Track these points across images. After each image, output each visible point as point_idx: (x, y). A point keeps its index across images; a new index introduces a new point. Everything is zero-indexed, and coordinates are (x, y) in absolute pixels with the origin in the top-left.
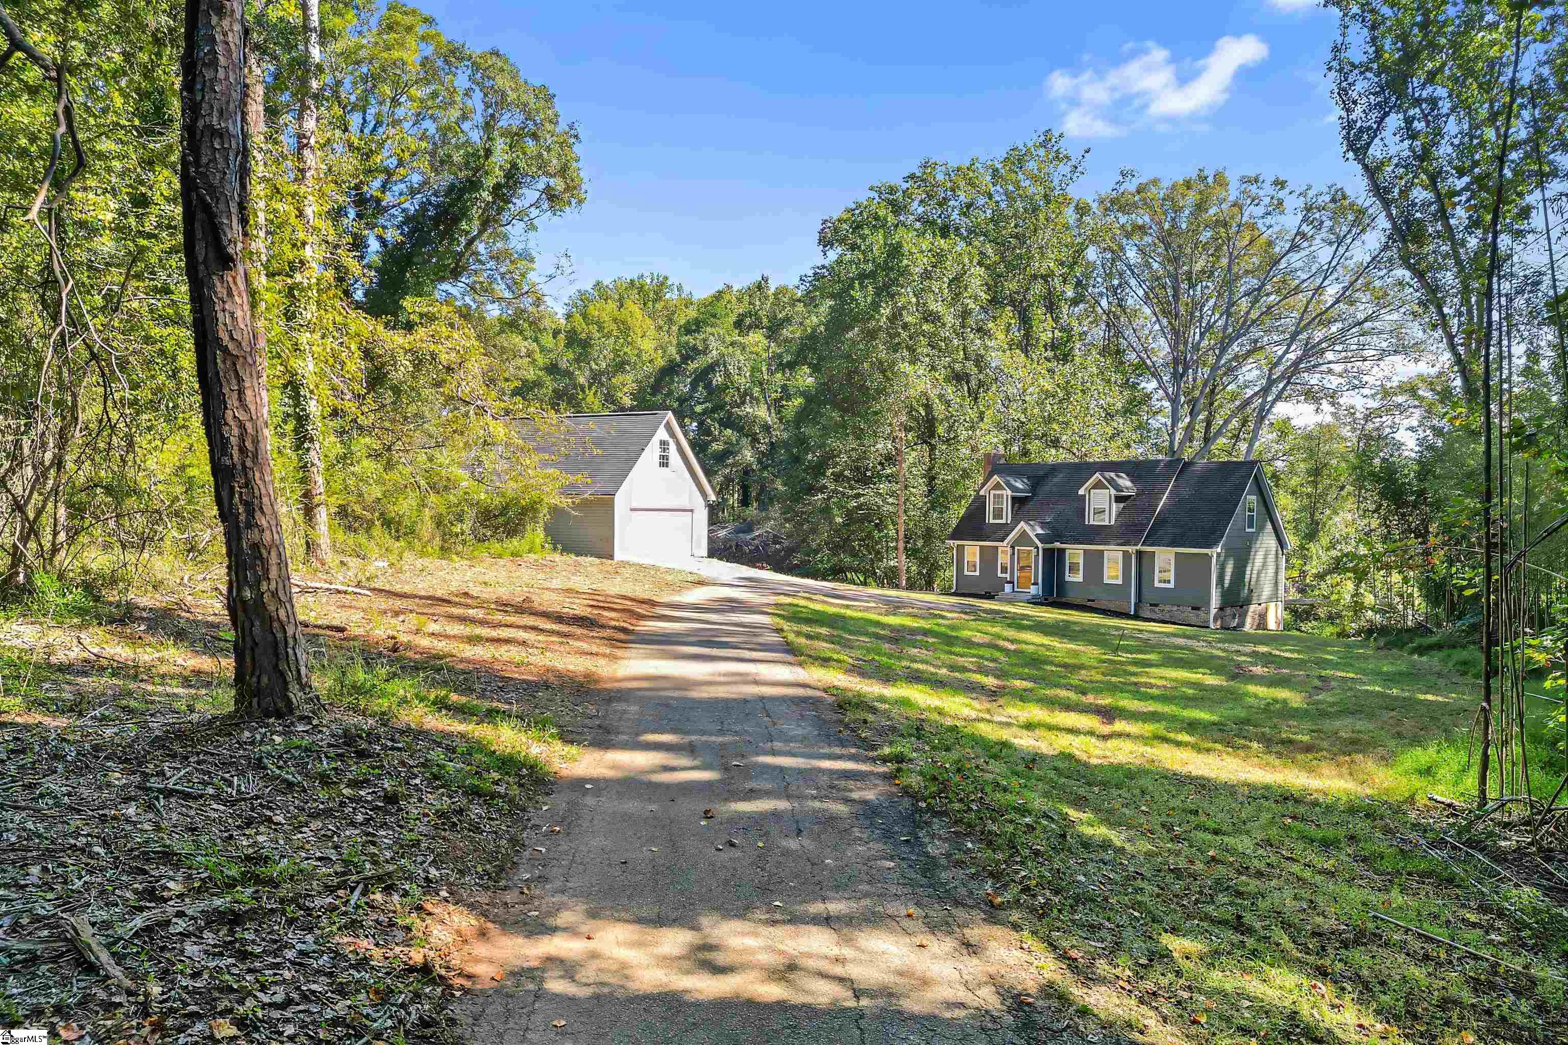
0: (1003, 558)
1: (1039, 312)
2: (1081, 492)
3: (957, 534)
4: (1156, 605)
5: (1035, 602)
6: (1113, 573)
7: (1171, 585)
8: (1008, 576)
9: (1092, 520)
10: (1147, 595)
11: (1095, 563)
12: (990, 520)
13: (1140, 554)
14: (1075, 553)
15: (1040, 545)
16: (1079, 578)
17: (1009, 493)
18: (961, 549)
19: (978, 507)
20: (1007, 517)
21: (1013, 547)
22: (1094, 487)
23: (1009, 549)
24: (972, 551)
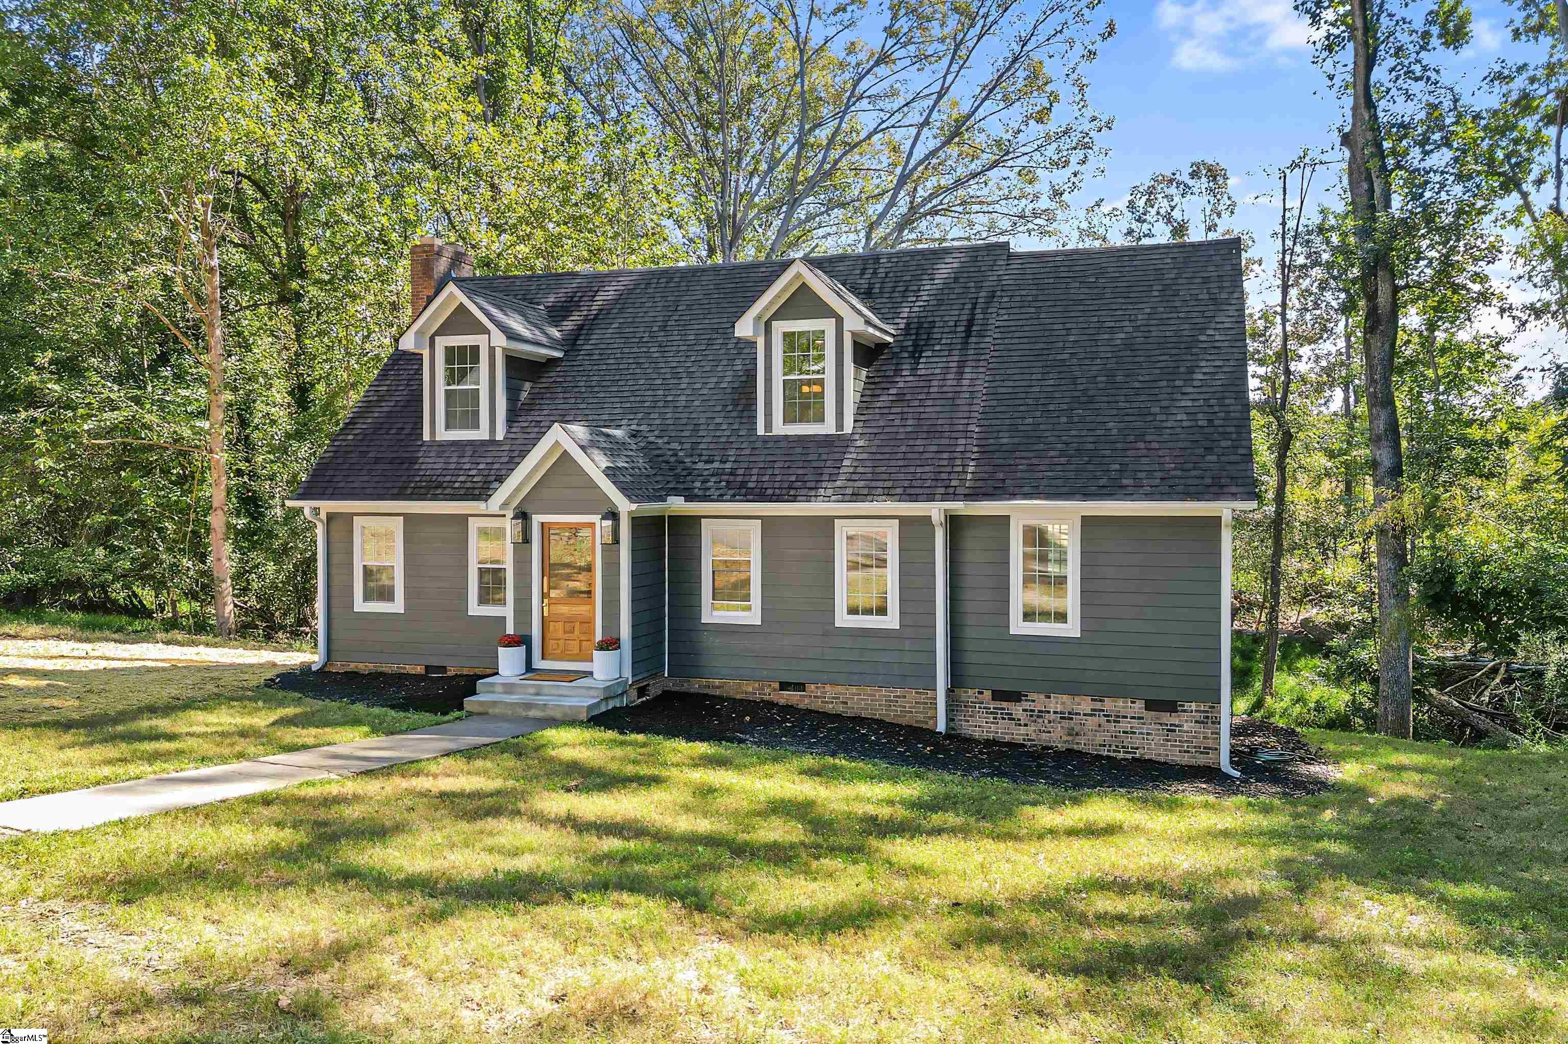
0: (490, 551)
2: (744, 328)
4: (1015, 697)
6: (866, 593)
7: (1072, 629)
8: (508, 611)
9: (781, 421)
11: (800, 560)
12: (439, 429)
13: (954, 523)
14: (732, 531)
15: (625, 506)
17: (499, 340)
19: (395, 393)
20: (494, 420)
21: (523, 516)
22: (786, 311)
23: (510, 527)
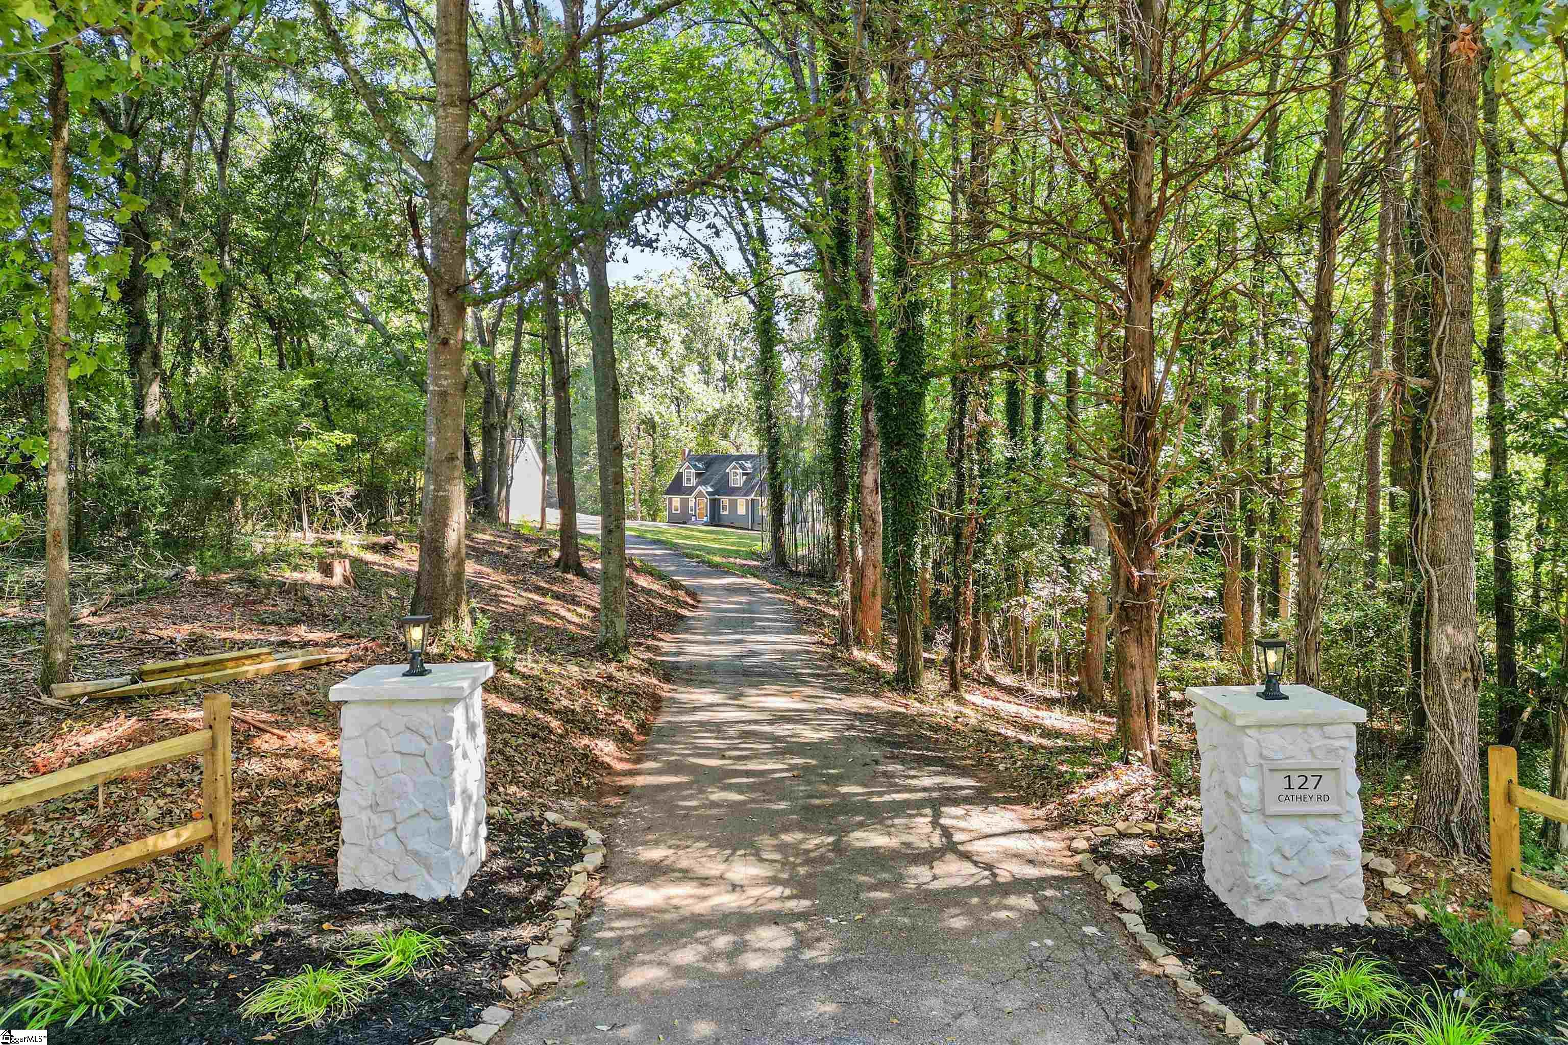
0: (692, 504)
1: (714, 359)
2: (727, 470)
3: (668, 492)
5: (706, 525)
6: (741, 510)
8: (693, 512)
9: (732, 485)
10: (757, 519)
11: (734, 505)
12: (685, 484)
13: (753, 500)
14: (725, 500)
15: (709, 497)
16: (726, 512)
17: (695, 470)
18: (670, 500)
19: (679, 476)
20: (694, 482)
21: (696, 498)
22: (733, 468)
23: (694, 500)
24: (676, 501)
